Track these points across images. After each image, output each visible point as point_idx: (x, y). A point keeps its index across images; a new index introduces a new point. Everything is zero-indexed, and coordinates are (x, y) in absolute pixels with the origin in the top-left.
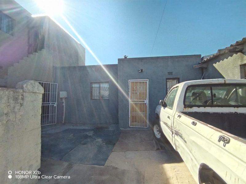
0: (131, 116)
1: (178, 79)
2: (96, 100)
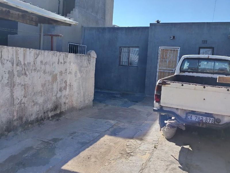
1: (213, 48)
2: (124, 66)
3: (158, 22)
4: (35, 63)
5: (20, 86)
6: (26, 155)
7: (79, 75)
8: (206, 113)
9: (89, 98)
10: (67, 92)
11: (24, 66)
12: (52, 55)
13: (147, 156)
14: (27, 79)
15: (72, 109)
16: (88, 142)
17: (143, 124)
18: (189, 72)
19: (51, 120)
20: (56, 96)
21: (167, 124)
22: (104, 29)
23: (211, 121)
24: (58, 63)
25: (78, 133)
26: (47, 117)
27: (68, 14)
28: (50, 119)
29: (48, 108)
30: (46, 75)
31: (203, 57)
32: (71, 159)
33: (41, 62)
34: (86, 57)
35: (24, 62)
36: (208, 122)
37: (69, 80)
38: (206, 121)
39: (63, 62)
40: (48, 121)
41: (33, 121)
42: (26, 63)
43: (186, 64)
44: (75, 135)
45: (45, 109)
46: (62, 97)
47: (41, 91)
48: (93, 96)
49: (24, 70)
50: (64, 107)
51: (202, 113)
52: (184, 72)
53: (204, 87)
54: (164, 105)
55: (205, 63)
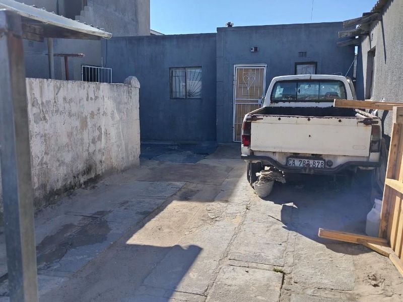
0: (236, 125)
1: (315, 64)
2: (179, 98)
3: (229, 25)
4: (56, 101)
5: (39, 137)
6: (69, 234)
7: (117, 116)
8: (313, 155)
9: (134, 152)
10: (102, 144)
11: (42, 106)
12: (78, 87)
13: (239, 219)
14: (47, 126)
15: (111, 171)
16: (151, 211)
17: (224, 183)
18: (284, 101)
19: (84, 189)
20: (88, 150)
21: (260, 177)
22: (140, 39)
23: (320, 164)
24: (87, 100)
25: (131, 202)
26: (78, 183)
27: (76, 17)
28: (83, 186)
29: (79, 171)
30: (72, 118)
31: (303, 78)
32: (136, 232)
33: (65, 99)
34: (126, 88)
35: (42, 99)
36: (316, 166)
37: (104, 126)
38: (314, 165)
39: (93, 98)
40: (80, 189)
41: (60, 189)
42: (44, 101)
43: (278, 90)
44: (127, 204)
45: (74, 172)
46: (97, 153)
47: (67, 143)
48: (139, 150)
49: (42, 113)
50: (101, 168)
51: (308, 155)
52: (277, 101)
53: (309, 120)
54: (255, 150)
55: (306, 87)
